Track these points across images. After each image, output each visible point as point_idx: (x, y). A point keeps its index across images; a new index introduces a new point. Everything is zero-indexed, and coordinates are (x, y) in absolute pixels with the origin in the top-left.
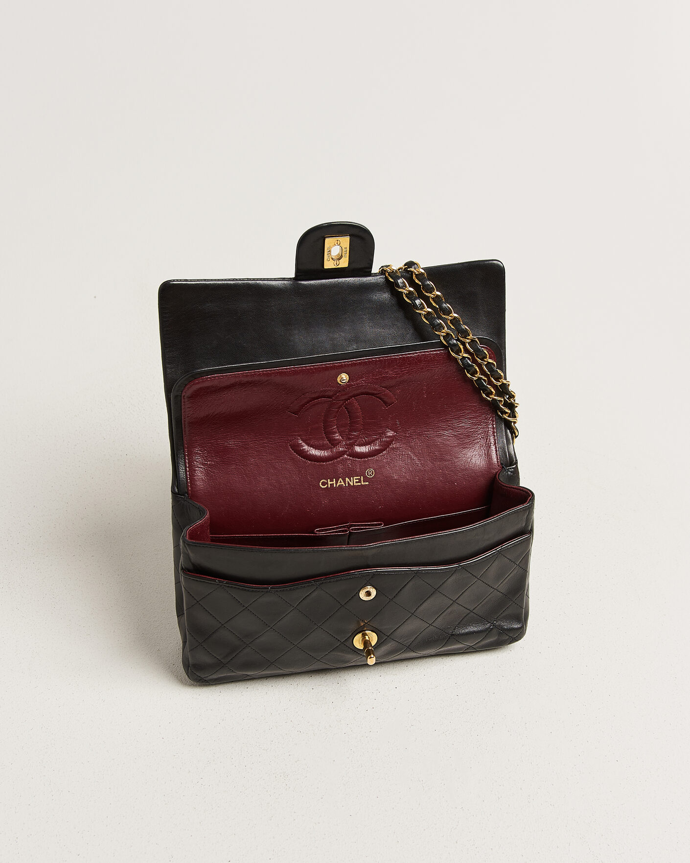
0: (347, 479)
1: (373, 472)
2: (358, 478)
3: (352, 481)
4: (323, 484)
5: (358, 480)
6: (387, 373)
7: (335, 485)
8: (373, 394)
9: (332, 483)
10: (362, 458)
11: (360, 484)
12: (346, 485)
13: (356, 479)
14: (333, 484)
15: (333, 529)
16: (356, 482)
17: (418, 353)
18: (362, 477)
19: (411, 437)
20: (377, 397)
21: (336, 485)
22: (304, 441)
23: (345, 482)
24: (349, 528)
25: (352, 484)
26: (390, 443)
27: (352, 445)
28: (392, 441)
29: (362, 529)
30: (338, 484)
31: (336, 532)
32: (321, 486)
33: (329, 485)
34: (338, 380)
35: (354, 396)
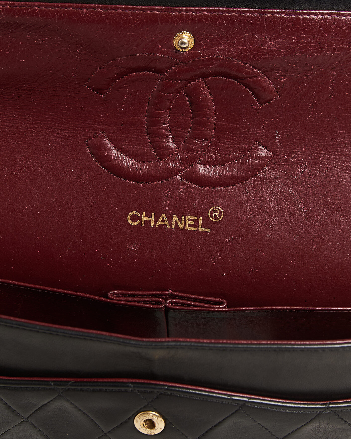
0: (175, 218)
1: (221, 213)
2: (193, 218)
3: (183, 222)
4: (134, 218)
5: (193, 223)
6: (264, 42)
7: (152, 224)
8: (236, 78)
9: (147, 219)
10: (205, 186)
11: (194, 229)
12: (171, 226)
13: (190, 220)
14: (150, 221)
15: (142, 296)
16: (190, 225)
17: (325, 14)
18: (201, 218)
19: (297, 164)
20: (243, 84)
21: (155, 223)
22: (112, 141)
23: (170, 221)
24: (166, 299)
25: (181, 226)
26: (260, 168)
27: (192, 161)
28: (262, 166)
29: (188, 305)
30: (159, 223)
31: (144, 302)
32: (130, 221)
33: (143, 222)
34: (175, 42)
35: (203, 76)
